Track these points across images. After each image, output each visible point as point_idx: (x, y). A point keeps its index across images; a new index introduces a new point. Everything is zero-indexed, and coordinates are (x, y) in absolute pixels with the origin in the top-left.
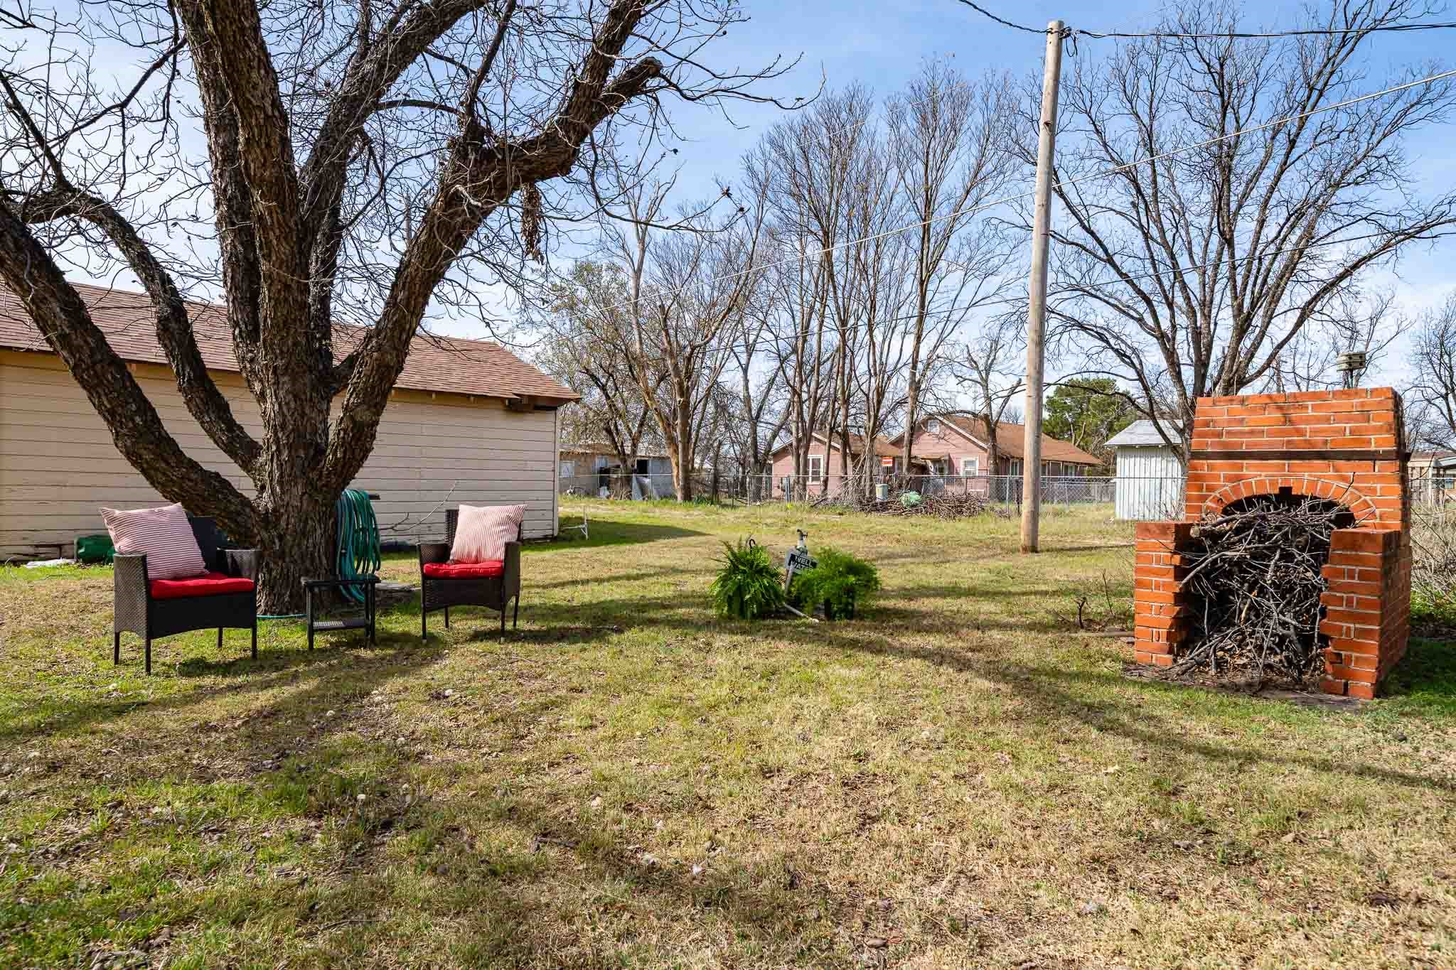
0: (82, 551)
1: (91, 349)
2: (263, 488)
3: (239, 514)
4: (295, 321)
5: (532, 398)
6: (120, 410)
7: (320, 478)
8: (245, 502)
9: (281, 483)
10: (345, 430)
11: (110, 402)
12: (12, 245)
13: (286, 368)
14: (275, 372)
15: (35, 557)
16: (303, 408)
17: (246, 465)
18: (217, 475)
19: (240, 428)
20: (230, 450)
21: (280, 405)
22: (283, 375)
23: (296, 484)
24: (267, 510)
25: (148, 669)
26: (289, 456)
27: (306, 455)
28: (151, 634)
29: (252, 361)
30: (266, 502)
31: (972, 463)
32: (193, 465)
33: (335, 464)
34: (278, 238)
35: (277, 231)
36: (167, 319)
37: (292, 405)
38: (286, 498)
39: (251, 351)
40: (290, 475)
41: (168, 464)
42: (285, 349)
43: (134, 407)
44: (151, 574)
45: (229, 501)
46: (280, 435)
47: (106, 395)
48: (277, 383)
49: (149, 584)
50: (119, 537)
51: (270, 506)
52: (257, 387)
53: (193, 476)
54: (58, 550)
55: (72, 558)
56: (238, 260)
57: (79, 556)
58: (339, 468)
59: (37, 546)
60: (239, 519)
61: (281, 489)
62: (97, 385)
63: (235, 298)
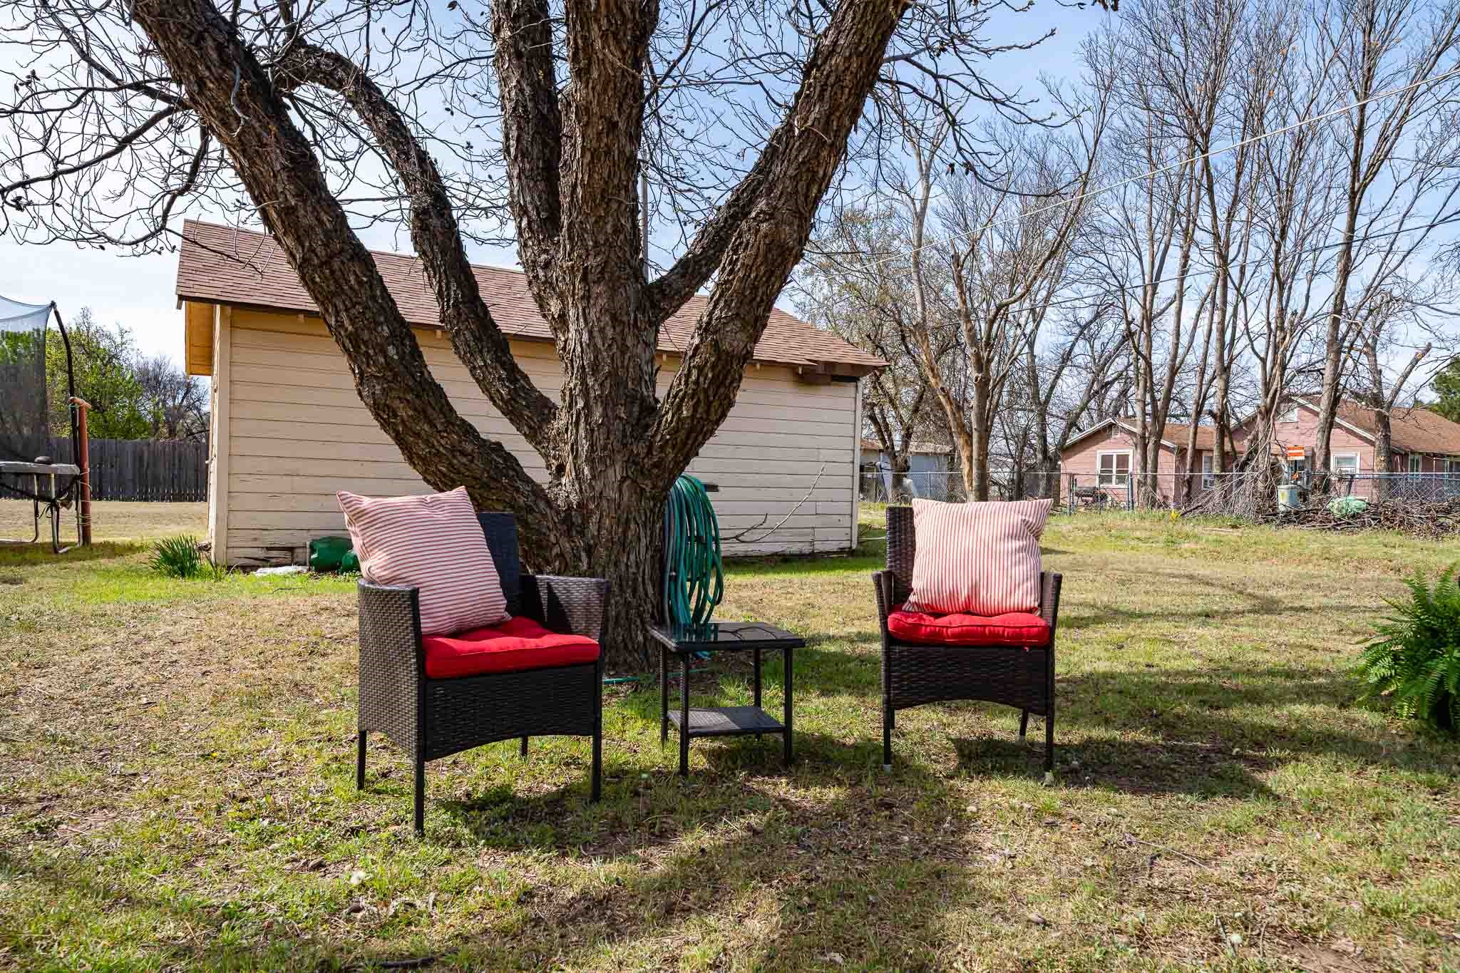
0: (314, 556)
1: (326, 232)
2: (561, 469)
3: (530, 510)
4: (618, 188)
5: (830, 365)
6: (366, 336)
7: (649, 452)
8: (537, 491)
9: (590, 461)
10: (700, 369)
11: (352, 322)
12: (214, 56)
13: (602, 272)
14: (584, 279)
15: (266, 562)
16: (624, 340)
17: (534, 435)
18: (499, 444)
19: (526, 377)
20: (511, 411)
21: (590, 333)
22: (598, 282)
23: (613, 464)
24: (570, 508)
25: (419, 824)
26: (605, 415)
27: (630, 414)
28: (426, 751)
29: (547, 265)
30: (567, 491)
31: (1350, 460)
32: (468, 431)
33: (677, 430)
34: (604, 36)
35: (604, 22)
36: (425, 211)
37: (610, 332)
38: (598, 486)
39: (546, 252)
40: (604, 448)
41: (433, 425)
42: (601, 239)
43: (386, 331)
44: (427, 625)
45: (517, 489)
46: (590, 382)
47: (347, 310)
48: (587, 297)
49: (423, 644)
50: (368, 548)
51: (574, 498)
52: (554, 307)
53: (469, 447)
54: (288, 554)
55: (305, 564)
56: (525, 111)
57: (311, 563)
58: (682, 434)
59: (268, 549)
60: (530, 518)
61: (592, 469)
62: (334, 294)
63: (522, 171)
